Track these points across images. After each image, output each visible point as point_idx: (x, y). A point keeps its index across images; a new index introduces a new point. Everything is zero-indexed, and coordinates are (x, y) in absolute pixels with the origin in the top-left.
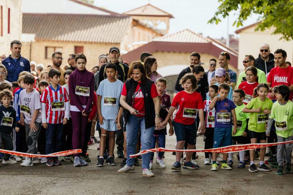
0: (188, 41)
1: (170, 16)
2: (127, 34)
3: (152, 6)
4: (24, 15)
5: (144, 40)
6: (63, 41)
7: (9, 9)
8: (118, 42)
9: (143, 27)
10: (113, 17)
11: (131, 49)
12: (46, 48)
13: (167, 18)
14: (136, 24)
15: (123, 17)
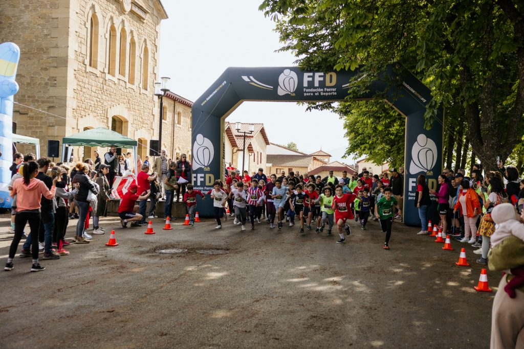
0: (337, 166)
1: (330, 156)
2: (311, 163)
4: (267, 155)
5: (318, 166)
6: (284, 166)
7: (261, 153)
8: (307, 166)
9: (318, 160)
11: (313, 169)
12: (277, 169)
13: (328, 157)
14: (315, 159)
15: (309, 156)
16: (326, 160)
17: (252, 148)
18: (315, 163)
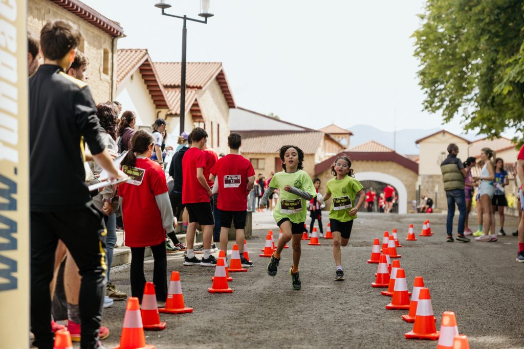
0: (374, 151)
1: (351, 134)
2: (320, 146)
3: (335, 126)
5: (332, 152)
6: (265, 154)
7: (218, 125)
8: (313, 153)
10: (308, 131)
11: (324, 159)
13: (347, 136)
14: (326, 138)
15: (315, 131)
16: (343, 142)
17: (199, 111)
18: (327, 145)
